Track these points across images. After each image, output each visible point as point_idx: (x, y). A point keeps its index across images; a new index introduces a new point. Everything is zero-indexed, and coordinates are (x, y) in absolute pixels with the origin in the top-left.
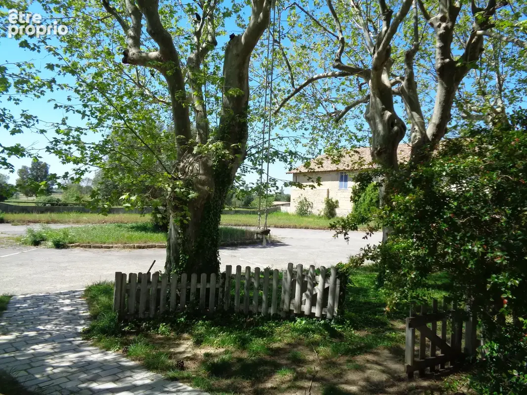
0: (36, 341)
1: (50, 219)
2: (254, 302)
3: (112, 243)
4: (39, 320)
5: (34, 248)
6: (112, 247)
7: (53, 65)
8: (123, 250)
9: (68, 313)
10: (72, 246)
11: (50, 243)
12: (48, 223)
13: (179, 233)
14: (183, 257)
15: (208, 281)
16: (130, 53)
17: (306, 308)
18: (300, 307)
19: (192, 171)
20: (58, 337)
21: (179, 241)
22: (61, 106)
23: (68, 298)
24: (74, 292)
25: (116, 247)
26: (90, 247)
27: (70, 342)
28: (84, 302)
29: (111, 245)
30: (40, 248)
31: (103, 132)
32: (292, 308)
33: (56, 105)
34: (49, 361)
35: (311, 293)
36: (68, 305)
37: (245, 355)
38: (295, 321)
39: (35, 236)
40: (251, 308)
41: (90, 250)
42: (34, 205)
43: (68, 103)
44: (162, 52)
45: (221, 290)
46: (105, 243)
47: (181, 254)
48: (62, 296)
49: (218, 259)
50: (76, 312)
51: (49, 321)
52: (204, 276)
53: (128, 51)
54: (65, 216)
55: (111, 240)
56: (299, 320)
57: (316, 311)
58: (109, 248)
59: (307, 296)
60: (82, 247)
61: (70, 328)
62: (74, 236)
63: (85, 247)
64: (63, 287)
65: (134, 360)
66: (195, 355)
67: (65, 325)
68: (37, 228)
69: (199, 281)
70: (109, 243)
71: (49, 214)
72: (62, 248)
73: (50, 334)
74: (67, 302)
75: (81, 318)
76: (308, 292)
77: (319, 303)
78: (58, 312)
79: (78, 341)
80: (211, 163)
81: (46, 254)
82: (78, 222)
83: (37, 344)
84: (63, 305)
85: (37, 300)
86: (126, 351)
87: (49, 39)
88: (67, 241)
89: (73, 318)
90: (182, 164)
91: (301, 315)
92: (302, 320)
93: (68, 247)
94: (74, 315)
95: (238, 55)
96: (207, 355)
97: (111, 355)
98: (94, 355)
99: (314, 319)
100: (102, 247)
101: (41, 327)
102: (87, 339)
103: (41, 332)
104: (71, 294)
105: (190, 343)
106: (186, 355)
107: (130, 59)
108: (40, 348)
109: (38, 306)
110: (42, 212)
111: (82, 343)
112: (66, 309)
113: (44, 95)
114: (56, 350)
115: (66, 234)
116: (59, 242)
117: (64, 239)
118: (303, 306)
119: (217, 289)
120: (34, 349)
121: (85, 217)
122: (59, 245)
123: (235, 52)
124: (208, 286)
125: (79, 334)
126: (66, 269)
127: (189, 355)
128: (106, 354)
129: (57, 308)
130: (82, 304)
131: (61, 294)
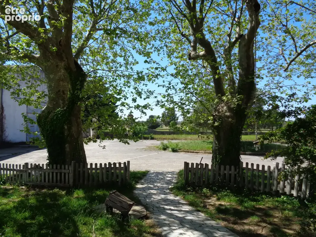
0: (152, 189)
1: (173, 138)
2: (256, 184)
3: (199, 150)
4: (156, 181)
5: (163, 152)
6: (199, 152)
7: (158, 68)
8: (205, 154)
9: (168, 180)
10: (180, 151)
11: (170, 149)
12: (172, 139)
13: (216, 144)
14: (219, 157)
15: (230, 170)
16: (192, 55)
17: (287, 190)
18: (283, 190)
19: (223, 111)
20: (161, 188)
21: (217, 148)
22: (161, 86)
23: (171, 174)
24: (174, 172)
25: (201, 153)
26: (188, 152)
27: (164, 191)
28: (177, 177)
29: (198, 152)
30: (166, 151)
31: (179, 95)
32: (278, 189)
33: (159, 85)
34: (154, 196)
35: (291, 182)
36: (169, 177)
37: (240, 208)
38: (280, 197)
39: (163, 145)
40: (255, 187)
41: (188, 153)
42: (168, 131)
43: (164, 84)
44: (206, 51)
45: (237, 175)
46: (195, 150)
47: (218, 155)
48: (168, 173)
49: (240, 159)
50: (172, 180)
51: (160, 182)
52: (228, 167)
53: (191, 54)
54: (180, 136)
55: (198, 149)
56: (282, 197)
57: (294, 193)
58: (197, 153)
59: (288, 183)
60: (184, 152)
61: (167, 186)
62: (181, 146)
63: (186, 152)
64: (170, 170)
65: (186, 201)
66: (215, 204)
67: (165, 185)
68: (165, 142)
69: (225, 169)
70: (198, 151)
71: (172, 135)
72: (175, 152)
73: (158, 187)
74: (170, 176)
75: (173, 183)
76: (289, 181)
77: (296, 188)
78: (164, 179)
79: (168, 191)
80: (232, 106)
81: (169, 154)
82: (186, 139)
83: (152, 190)
84: (167, 177)
85: (158, 174)
86: (184, 197)
87: (160, 53)
88: (178, 149)
89: (169, 182)
90: (218, 108)
91: (284, 194)
92: (284, 197)
93: (178, 152)
94: (170, 181)
95: (245, 45)
96: (221, 205)
97: (178, 198)
98: (171, 197)
99: (293, 198)
100: (194, 152)
101: (156, 184)
102: (171, 191)
103: (155, 186)
104: (172, 173)
105: (215, 199)
106: (211, 203)
107: (192, 58)
108: (152, 191)
109: (158, 176)
110: (170, 134)
111: (168, 192)
112: (168, 179)
113: (155, 81)
114: (158, 193)
115: (177, 145)
116: (174, 149)
117: (176, 147)
118: (285, 189)
119: (235, 175)
120: (150, 192)
121: (190, 137)
122: (174, 151)
123: (243, 44)
124: (230, 172)
125: (169, 189)
126: (174, 162)
127: (212, 204)
128: (176, 198)
129: (165, 178)
130: (176, 177)
131: (168, 172)
